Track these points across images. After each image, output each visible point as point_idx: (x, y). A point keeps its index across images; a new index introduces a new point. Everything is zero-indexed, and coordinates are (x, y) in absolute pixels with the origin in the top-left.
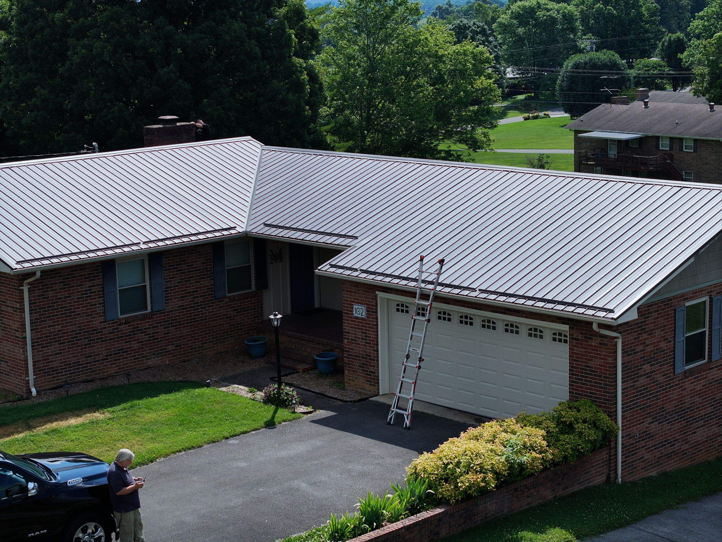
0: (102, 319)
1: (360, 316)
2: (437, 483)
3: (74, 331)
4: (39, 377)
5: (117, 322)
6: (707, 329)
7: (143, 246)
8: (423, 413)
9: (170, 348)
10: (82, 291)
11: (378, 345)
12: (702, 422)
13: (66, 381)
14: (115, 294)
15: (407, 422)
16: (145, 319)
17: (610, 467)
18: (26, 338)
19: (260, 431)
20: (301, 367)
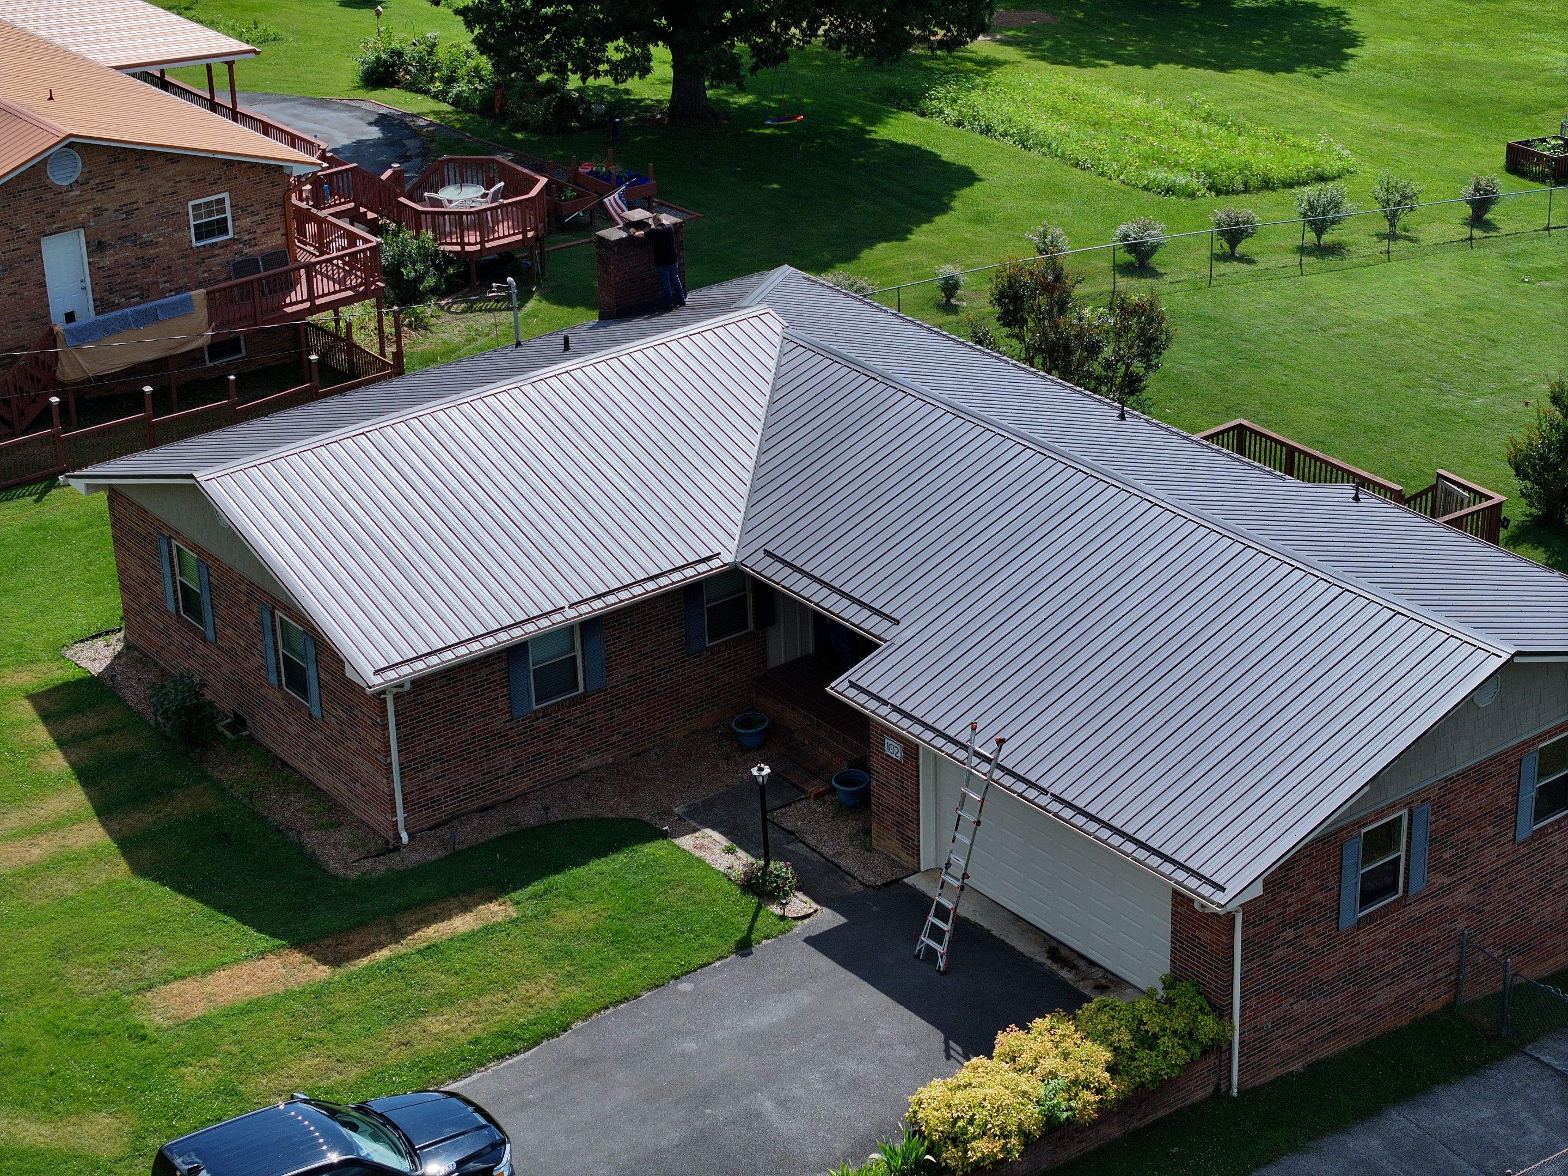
0: (507, 717)
1: (894, 756)
2: (941, 1143)
3: (463, 742)
4: (413, 814)
5: (530, 717)
6: (1403, 854)
7: (571, 613)
8: (975, 925)
9: (614, 739)
10: (476, 683)
11: (918, 803)
12: (1388, 981)
13: (453, 813)
14: (528, 677)
15: (941, 963)
16: (575, 705)
17: (1220, 1075)
18: (391, 763)
19: (728, 960)
20: (814, 787)
